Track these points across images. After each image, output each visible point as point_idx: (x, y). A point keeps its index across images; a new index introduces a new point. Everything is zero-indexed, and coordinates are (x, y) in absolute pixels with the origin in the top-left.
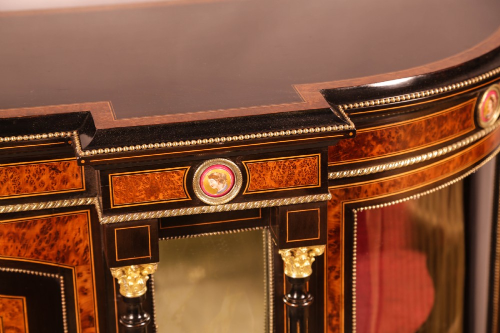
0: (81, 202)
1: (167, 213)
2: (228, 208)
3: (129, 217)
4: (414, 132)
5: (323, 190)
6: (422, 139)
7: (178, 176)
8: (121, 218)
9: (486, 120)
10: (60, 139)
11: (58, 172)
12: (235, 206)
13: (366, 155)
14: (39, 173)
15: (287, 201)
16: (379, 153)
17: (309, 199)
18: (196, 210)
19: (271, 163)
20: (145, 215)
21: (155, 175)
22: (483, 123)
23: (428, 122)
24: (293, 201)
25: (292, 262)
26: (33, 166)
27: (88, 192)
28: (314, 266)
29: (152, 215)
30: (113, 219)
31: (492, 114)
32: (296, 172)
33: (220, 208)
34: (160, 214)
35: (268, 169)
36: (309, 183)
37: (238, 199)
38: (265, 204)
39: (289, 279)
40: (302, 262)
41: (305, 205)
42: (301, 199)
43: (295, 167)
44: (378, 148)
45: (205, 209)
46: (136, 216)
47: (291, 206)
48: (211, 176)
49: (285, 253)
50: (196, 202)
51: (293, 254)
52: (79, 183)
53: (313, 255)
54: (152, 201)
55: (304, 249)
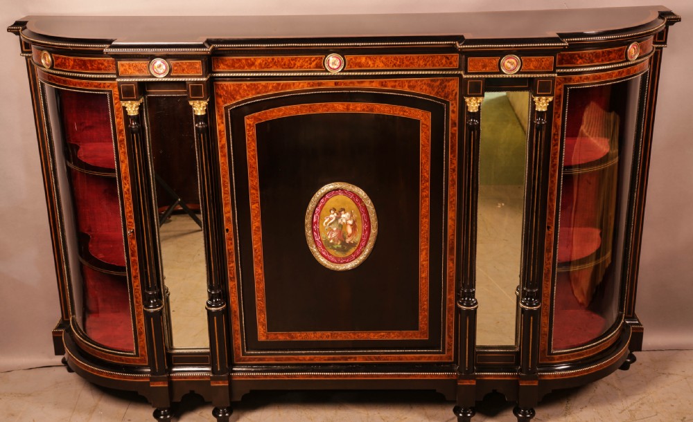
0: (456, 72)
1: (489, 76)
2: (514, 76)
3: (474, 76)
4: (597, 56)
5: (554, 72)
6: (600, 60)
7: (495, 60)
8: (471, 76)
9: (632, 57)
10: (451, 44)
11: (448, 59)
12: (517, 76)
13: (574, 63)
14: (441, 59)
15: (538, 76)
16: (581, 63)
17: (547, 75)
18: (501, 76)
19: (533, 58)
20: (480, 76)
21: (486, 59)
22: (629, 59)
23: (603, 52)
24: (541, 75)
25: (539, 104)
26: (439, 56)
27: (459, 69)
28: (548, 107)
29: (483, 76)
30: (468, 76)
31: (635, 55)
32: (543, 63)
33: (510, 76)
34: (486, 76)
35: (532, 61)
36: (548, 68)
37: (519, 72)
38: (529, 76)
39: (538, 111)
40: (543, 104)
41: (546, 78)
42: (544, 75)
43: (543, 61)
44: (580, 61)
45: (505, 76)
46: (477, 76)
47: (540, 78)
48: (508, 62)
49: (536, 99)
50: (501, 72)
51: (539, 100)
52: (456, 64)
53: (548, 101)
54: (484, 70)
55: (544, 98)
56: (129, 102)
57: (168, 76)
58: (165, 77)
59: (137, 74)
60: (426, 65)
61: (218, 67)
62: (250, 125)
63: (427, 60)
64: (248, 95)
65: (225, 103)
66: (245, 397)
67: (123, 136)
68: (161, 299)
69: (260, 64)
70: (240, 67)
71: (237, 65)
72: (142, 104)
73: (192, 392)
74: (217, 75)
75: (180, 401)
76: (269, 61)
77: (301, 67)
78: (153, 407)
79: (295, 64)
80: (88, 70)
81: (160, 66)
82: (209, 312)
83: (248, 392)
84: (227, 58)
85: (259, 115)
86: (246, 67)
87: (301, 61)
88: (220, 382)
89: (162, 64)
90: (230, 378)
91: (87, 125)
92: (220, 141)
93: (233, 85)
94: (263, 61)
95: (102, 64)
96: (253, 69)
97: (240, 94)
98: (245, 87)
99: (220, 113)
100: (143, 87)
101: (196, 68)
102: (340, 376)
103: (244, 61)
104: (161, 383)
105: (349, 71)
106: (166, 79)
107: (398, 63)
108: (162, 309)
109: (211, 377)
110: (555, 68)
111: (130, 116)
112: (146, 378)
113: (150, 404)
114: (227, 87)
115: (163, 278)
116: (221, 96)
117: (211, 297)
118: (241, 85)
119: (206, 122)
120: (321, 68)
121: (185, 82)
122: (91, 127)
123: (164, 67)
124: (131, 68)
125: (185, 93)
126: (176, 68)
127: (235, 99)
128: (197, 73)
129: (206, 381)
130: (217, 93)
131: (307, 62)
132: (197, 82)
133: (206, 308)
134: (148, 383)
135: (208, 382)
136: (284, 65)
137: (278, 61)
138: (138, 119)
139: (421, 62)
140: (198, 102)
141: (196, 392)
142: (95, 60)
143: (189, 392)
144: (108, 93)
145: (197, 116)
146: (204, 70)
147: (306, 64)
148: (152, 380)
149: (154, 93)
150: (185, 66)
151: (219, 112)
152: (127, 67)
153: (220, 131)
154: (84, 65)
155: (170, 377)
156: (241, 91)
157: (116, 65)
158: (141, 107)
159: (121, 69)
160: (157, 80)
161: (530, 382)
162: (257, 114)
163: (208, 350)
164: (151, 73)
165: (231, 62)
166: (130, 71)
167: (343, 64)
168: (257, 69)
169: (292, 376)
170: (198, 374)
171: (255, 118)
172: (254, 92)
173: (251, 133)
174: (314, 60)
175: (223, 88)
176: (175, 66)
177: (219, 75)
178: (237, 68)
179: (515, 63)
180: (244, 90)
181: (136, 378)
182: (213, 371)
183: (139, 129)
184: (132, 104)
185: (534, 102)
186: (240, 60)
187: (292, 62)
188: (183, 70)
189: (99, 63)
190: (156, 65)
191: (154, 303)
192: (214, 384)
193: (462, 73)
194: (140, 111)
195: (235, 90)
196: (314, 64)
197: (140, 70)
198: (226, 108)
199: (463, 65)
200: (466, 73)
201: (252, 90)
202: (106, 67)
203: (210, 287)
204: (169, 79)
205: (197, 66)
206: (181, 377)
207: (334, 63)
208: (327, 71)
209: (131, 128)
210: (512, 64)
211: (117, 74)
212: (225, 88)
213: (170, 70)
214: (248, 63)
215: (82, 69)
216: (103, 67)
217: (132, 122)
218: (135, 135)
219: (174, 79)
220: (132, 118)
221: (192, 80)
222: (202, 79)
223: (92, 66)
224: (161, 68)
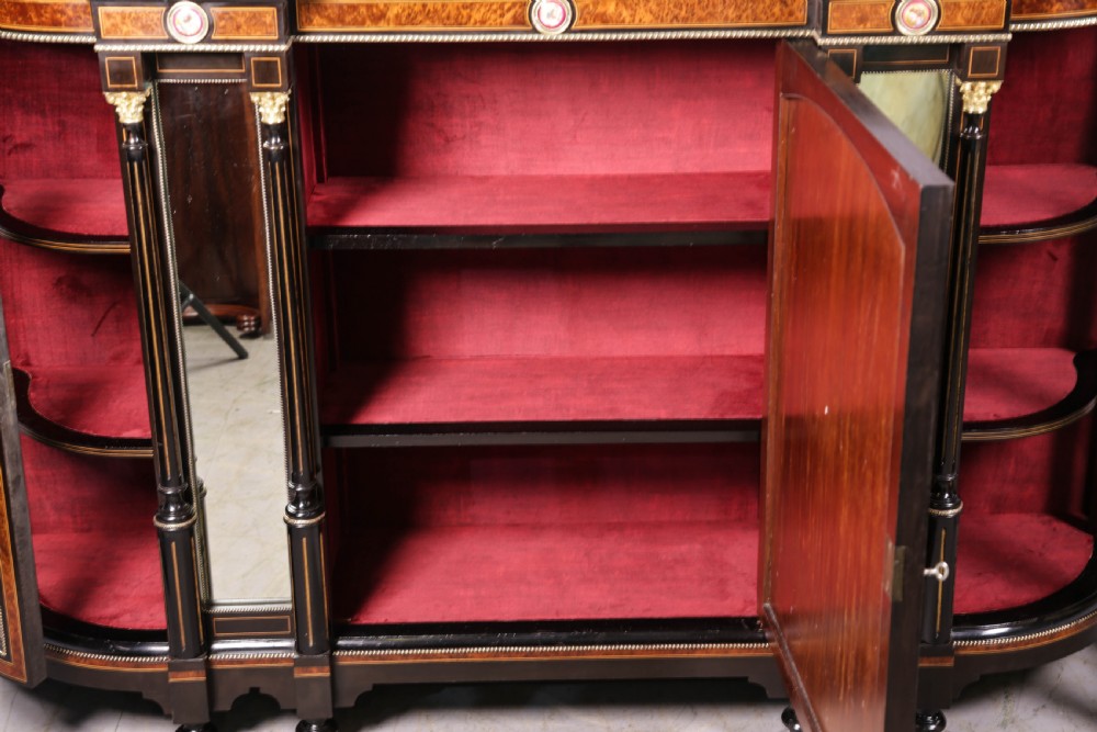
0: (801, 33)
1: (872, 40)
2: (922, 40)
3: (841, 41)
5: (1005, 30)
7: (884, 7)
8: (834, 41)
11: (786, 5)
12: (928, 39)
13: (1046, 12)
14: (772, 6)
15: (972, 38)
16: (1058, 11)
17: (991, 37)
18: (896, 40)
20: (853, 40)
21: (866, 5)
24: (978, 38)
25: (971, 96)
27: (808, 25)
28: (990, 104)
29: (859, 40)
30: (828, 41)
32: (984, 12)
33: (915, 40)
34: (865, 40)
35: (960, 7)
36: (994, 23)
37: (933, 32)
38: (953, 39)
39: (967, 114)
40: (979, 97)
41: (988, 43)
42: (985, 37)
43: (983, 8)
44: (1058, 6)
45: (903, 40)
46: (846, 41)
47: (975, 44)
48: (912, 10)
49: (967, 87)
50: (896, 32)
51: (973, 89)
52: (801, 17)
53: (990, 91)
54: (860, 29)
55: (982, 84)
56: (124, 94)
57: (206, 40)
58: (202, 42)
59: (141, 35)
60: (739, 17)
61: (310, 22)
63: (743, 7)
66: (364, 699)
68: (191, 503)
69: (397, 17)
70: (355, 22)
71: (348, 18)
72: (149, 98)
73: (255, 691)
74: (307, 38)
75: (228, 708)
76: (416, 9)
77: (483, 22)
78: (175, 723)
79: (470, 17)
80: (32, 23)
81: (189, 19)
82: (291, 529)
83: (370, 688)
86: (368, 22)
87: (483, 10)
88: (314, 669)
89: (193, 14)
90: (332, 661)
91: (18, 141)
94: (404, 10)
95: (63, 13)
96: (383, 27)
100: (152, 63)
101: (265, 23)
102: (557, 653)
103: (364, 9)
104: (191, 673)
105: (582, 31)
106: (201, 48)
107: (683, 13)
108: (194, 523)
109: (295, 660)
110: (1008, 22)
111: (125, 125)
112: (160, 664)
113: (168, 717)
115: (194, 461)
117: (295, 500)
119: (284, 138)
120: (523, 23)
121: (239, 55)
122: (26, 146)
123: (196, 21)
124: (127, 21)
125: (242, 75)
126: (222, 23)
128: (268, 33)
129: (285, 668)
131: (495, 11)
132: (267, 54)
133: (286, 522)
134: (164, 676)
135: (290, 671)
136: (448, 18)
137: (436, 11)
138: (143, 130)
139: (731, 13)
140: (268, 94)
141: (262, 691)
142: (46, 4)
143: (247, 692)
145: (265, 126)
146: (283, 27)
147: (493, 17)
148: (173, 667)
149: (173, 75)
150: (241, 20)
152: (119, 19)
154: (22, 14)
155: (208, 663)
157: (95, 15)
158: (147, 104)
159: (104, 24)
160: (183, 48)
161: (938, 659)
163: (289, 606)
164: (169, 33)
165: (336, 10)
166: (125, 29)
167: (569, 17)
168: (392, 28)
169: (458, 655)
170: (267, 655)
174: (509, 10)
176: (221, 17)
177: (312, 39)
178: (349, 24)
179: (926, 13)
181: (137, 665)
182: (299, 648)
183: (143, 152)
184: (128, 98)
185: (961, 94)
186: (355, 7)
187: (465, 13)
188: (238, 27)
189: (55, 12)
190: (180, 18)
191: (177, 513)
192: (299, 674)
193: (814, 33)
194: (147, 114)
196: (509, 16)
197: (145, 28)
199: (815, 18)
200: (825, 34)
202: (70, 19)
203: (294, 477)
204: (208, 48)
205: (268, 19)
206: (232, 661)
207: (550, 15)
208: (535, 31)
209: (128, 149)
210: (920, 14)
211: (97, 33)
213: (211, 28)
214: (373, 15)
215: (19, 23)
216: (63, 19)
217: (128, 137)
218: (136, 165)
219: (220, 48)
220: (129, 129)
221: (258, 48)
222: (277, 48)
223: (39, 15)
224: (191, 21)
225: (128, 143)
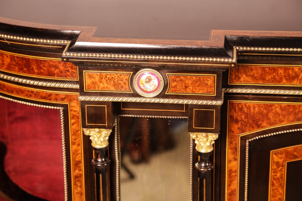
56: (97, 130)
57: (162, 95)
58: (157, 97)
59: (112, 89)
62: (277, 163)
64: (281, 121)
65: (243, 132)
67: (80, 170)
70: (274, 80)
71: (268, 77)
74: (235, 91)
81: (149, 80)
84: (253, 65)
85: (295, 150)
86: (284, 81)
89: (153, 77)
92: (229, 185)
93: (259, 106)
95: (56, 67)
97: (268, 119)
98: (278, 110)
99: (233, 146)
101: (207, 84)
103: (281, 71)
106: (157, 101)
111: (95, 149)
114: (249, 108)
116: (237, 121)
118: (271, 106)
123: (155, 82)
124: (103, 80)
126: (175, 83)
127: (259, 126)
128: (208, 92)
130: (231, 117)
132: (206, 106)
138: (108, 152)
140: (204, 134)
142: (45, 61)
144: (61, 109)
150: (189, 82)
151: (231, 143)
152: (98, 79)
153: (230, 171)
154: (26, 66)
156: (271, 116)
157: (81, 74)
159: (87, 81)
160: (143, 100)
162: (290, 148)
164: (134, 90)
165: (260, 72)
166: (101, 86)
171: (288, 154)
172: (291, 118)
173: (278, 175)
175: (241, 110)
176: (174, 80)
177: (239, 91)
180: (277, 114)
184: (100, 132)
186: (274, 70)
188: (186, 88)
189: (51, 66)
190: (143, 78)
194: (111, 141)
195: (260, 113)
197: (116, 85)
198: (244, 139)
201: (289, 114)
202: (61, 72)
204: (162, 101)
205: (210, 82)
209: (96, 165)
212: (245, 110)
213: (166, 87)
214: (289, 75)
215: (25, 72)
216: (56, 71)
217: (97, 157)
218: (101, 175)
219: (171, 101)
220: (98, 152)
221: (200, 102)
222: (214, 103)
223: (39, 68)
224: (151, 83)
225: (96, 161)
